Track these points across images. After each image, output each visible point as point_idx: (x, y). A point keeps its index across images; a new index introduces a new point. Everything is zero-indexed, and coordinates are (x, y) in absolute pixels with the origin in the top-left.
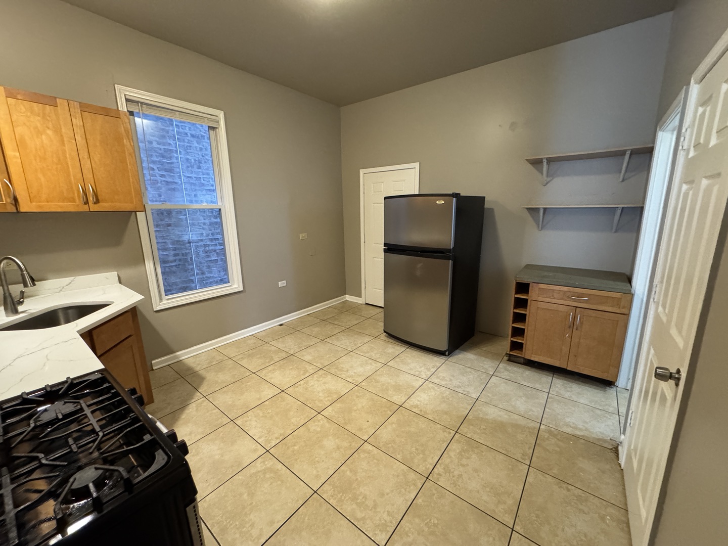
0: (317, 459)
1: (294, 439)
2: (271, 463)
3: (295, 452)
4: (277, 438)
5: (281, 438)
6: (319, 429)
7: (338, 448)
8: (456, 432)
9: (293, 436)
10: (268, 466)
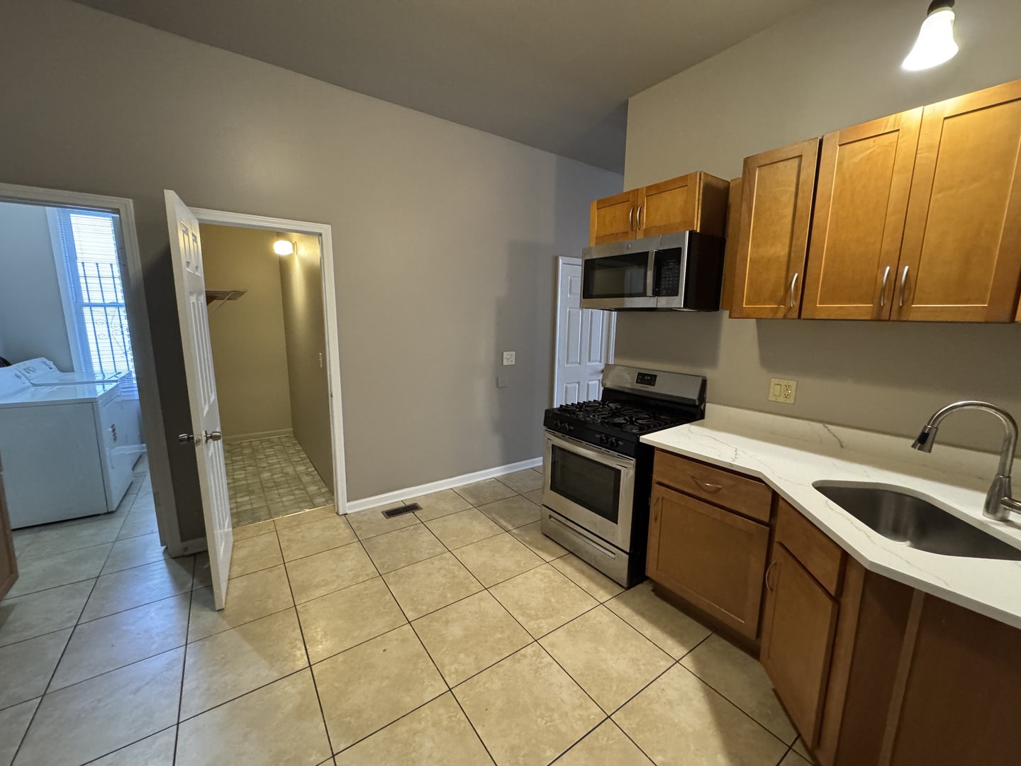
0: (476, 616)
1: (499, 649)
2: (531, 625)
3: (501, 630)
4: (525, 656)
5: (518, 655)
6: (462, 656)
7: (447, 622)
8: (295, 606)
9: (500, 654)
10: (533, 622)
